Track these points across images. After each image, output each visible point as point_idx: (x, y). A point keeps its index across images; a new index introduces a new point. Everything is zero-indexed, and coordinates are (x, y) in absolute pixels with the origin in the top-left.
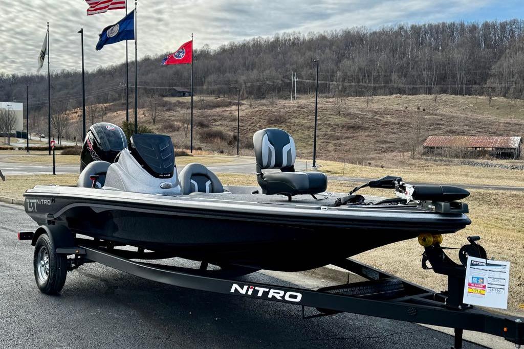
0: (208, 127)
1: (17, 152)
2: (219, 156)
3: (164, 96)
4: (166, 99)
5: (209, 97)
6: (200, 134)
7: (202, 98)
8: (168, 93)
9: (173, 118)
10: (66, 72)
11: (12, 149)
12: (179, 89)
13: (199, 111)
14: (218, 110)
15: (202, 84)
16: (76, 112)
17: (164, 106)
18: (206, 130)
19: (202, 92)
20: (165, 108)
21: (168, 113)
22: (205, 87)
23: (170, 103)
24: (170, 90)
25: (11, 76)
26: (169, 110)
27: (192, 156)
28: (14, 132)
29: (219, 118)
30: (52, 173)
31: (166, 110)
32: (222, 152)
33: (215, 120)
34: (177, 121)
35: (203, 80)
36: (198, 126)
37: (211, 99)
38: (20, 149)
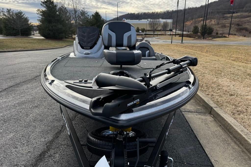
0: (241, 26)
1: (167, 36)
2: (243, 38)
3: (225, 14)
4: (225, 15)
5: (246, 13)
6: (237, 29)
7: (242, 14)
8: (227, 13)
9: (226, 23)
10: (189, 7)
11: (166, 35)
12: (232, 11)
13: (239, 19)
14: (248, 18)
15: (243, 8)
16: (190, 22)
17: (223, 18)
18: (240, 27)
19: (242, 11)
20: (224, 19)
21: (225, 21)
22: (244, 9)
23: (227, 17)
24: (228, 11)
25: (171, 11)
26: (225, 19)
27: (229, 38)
28: (169, 29)
29: (248, 22)
30: (171, 43)
31: (224, 20)
32: (245, 36)
33: (245, 23)
34: (227, 24)
35: (244, 6)
36: (237, 25)
37: (246, 14)
38: (168, 35)
